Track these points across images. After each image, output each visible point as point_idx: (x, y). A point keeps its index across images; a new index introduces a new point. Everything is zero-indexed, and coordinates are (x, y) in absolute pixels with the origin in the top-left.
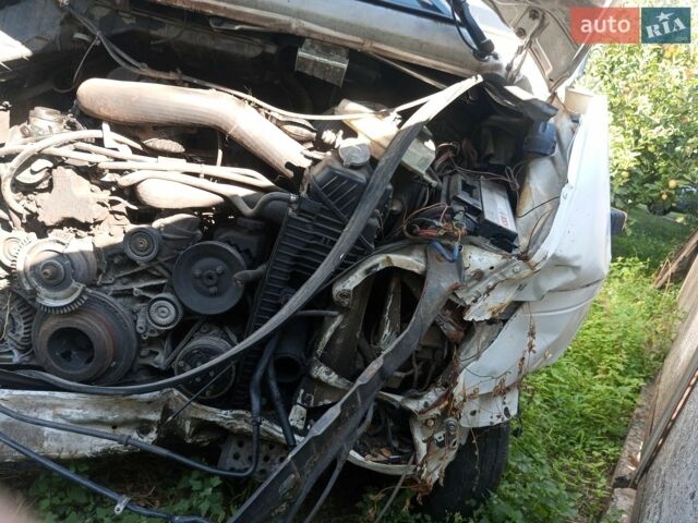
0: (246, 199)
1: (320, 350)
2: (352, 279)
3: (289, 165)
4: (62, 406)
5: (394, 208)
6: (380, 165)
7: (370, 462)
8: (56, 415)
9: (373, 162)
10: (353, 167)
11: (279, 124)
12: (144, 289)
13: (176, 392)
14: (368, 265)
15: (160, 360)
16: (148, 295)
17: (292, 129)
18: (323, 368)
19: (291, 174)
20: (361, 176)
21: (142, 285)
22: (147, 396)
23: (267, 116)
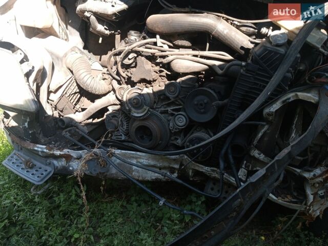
0: (220, 66)
1: (255, 142)
2: (274, 106)
3: (242, 48)
4: (140, 158)
5: (301, 68)
6: (293, 43)
7: (280, 201)
8: (138, 162)
9: (289, 42)
10: (278, 45)
11: (238, 27)
12: (173, 110)
13: (186, 157)
14: (284, 98)
15: (179, 142)
16: (174, 113)
17: (244, 29)
18: (257, 151)
19: (243, 52)
20: (282, 50)
21: (172, 108)
22: (173, 157)
23: (231, 24)
